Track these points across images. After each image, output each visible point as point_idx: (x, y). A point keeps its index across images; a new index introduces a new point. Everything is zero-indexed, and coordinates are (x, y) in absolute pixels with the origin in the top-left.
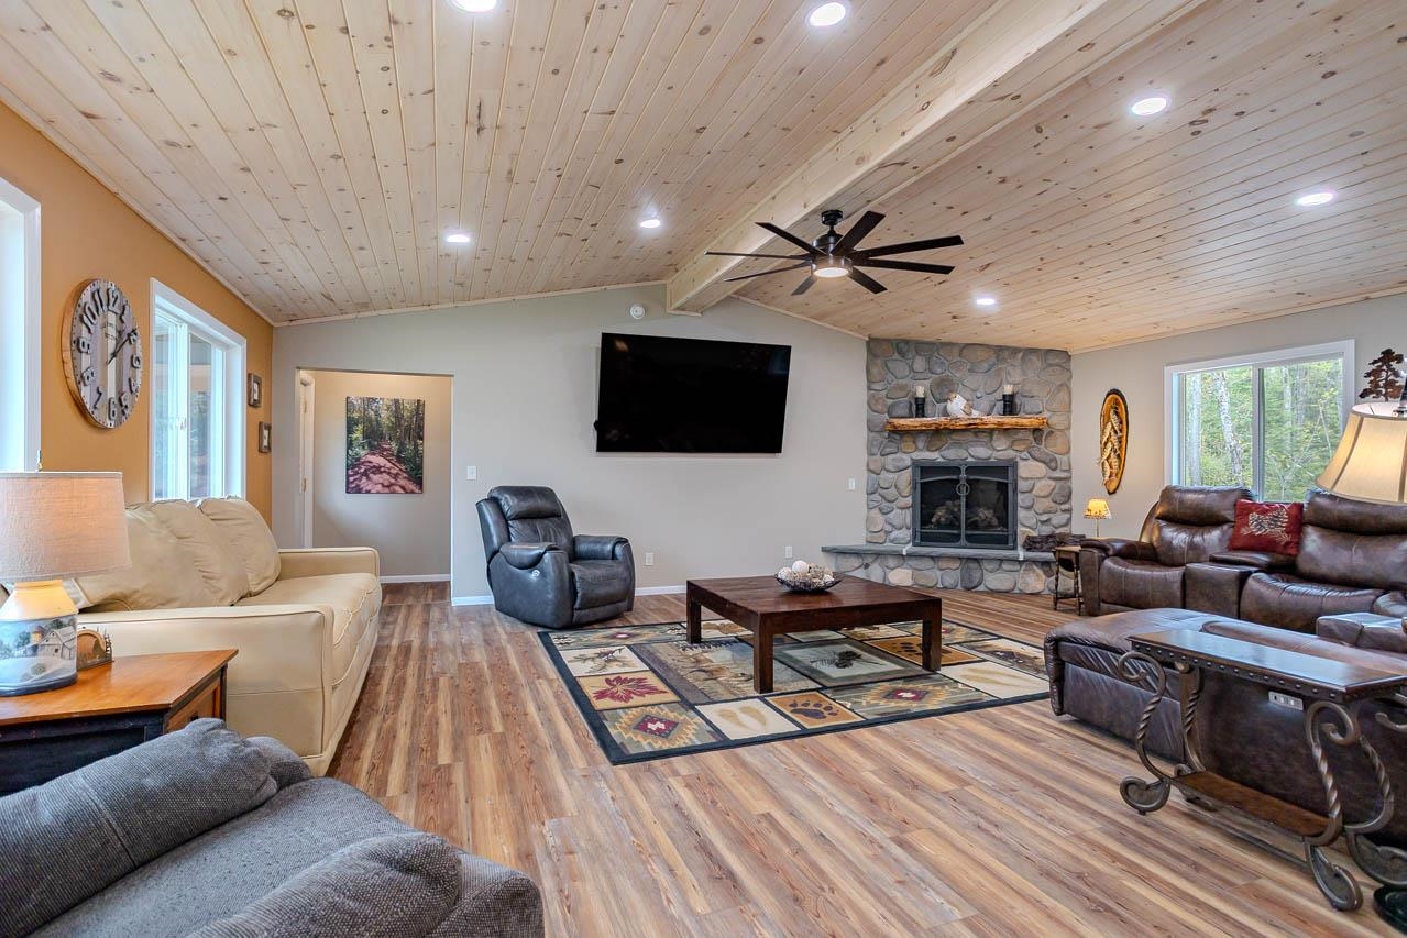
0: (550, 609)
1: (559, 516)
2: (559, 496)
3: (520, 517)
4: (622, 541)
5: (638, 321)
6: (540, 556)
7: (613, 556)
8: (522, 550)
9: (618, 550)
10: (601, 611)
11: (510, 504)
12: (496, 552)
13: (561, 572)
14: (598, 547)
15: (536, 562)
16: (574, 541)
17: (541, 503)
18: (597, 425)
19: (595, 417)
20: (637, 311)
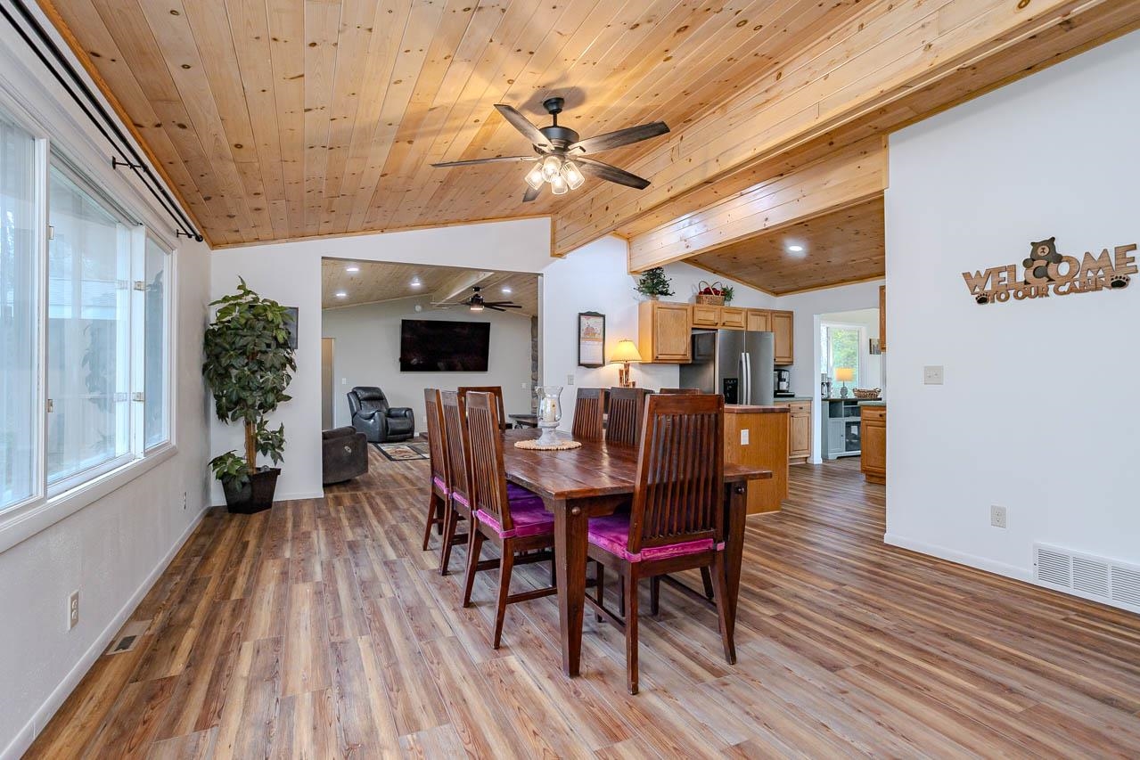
0: (378, 433)
1: (382, 399)
2: (383, 391)
3: (366, 399)
4: (410, 410)
5: (419, 314)
6: (374, 414)
7: (405, 415)
8: (366, 412)
9: (407, 413)
10: (399, 436)
11: (362, 394)
12: (356, 414)
13: (382, 421)
14: (398, 412)
15: (372, 416)
16: (389, 410)
17: (375, 394)
18: (401, 360)
19: (399, 356)
20: (418, 308)
